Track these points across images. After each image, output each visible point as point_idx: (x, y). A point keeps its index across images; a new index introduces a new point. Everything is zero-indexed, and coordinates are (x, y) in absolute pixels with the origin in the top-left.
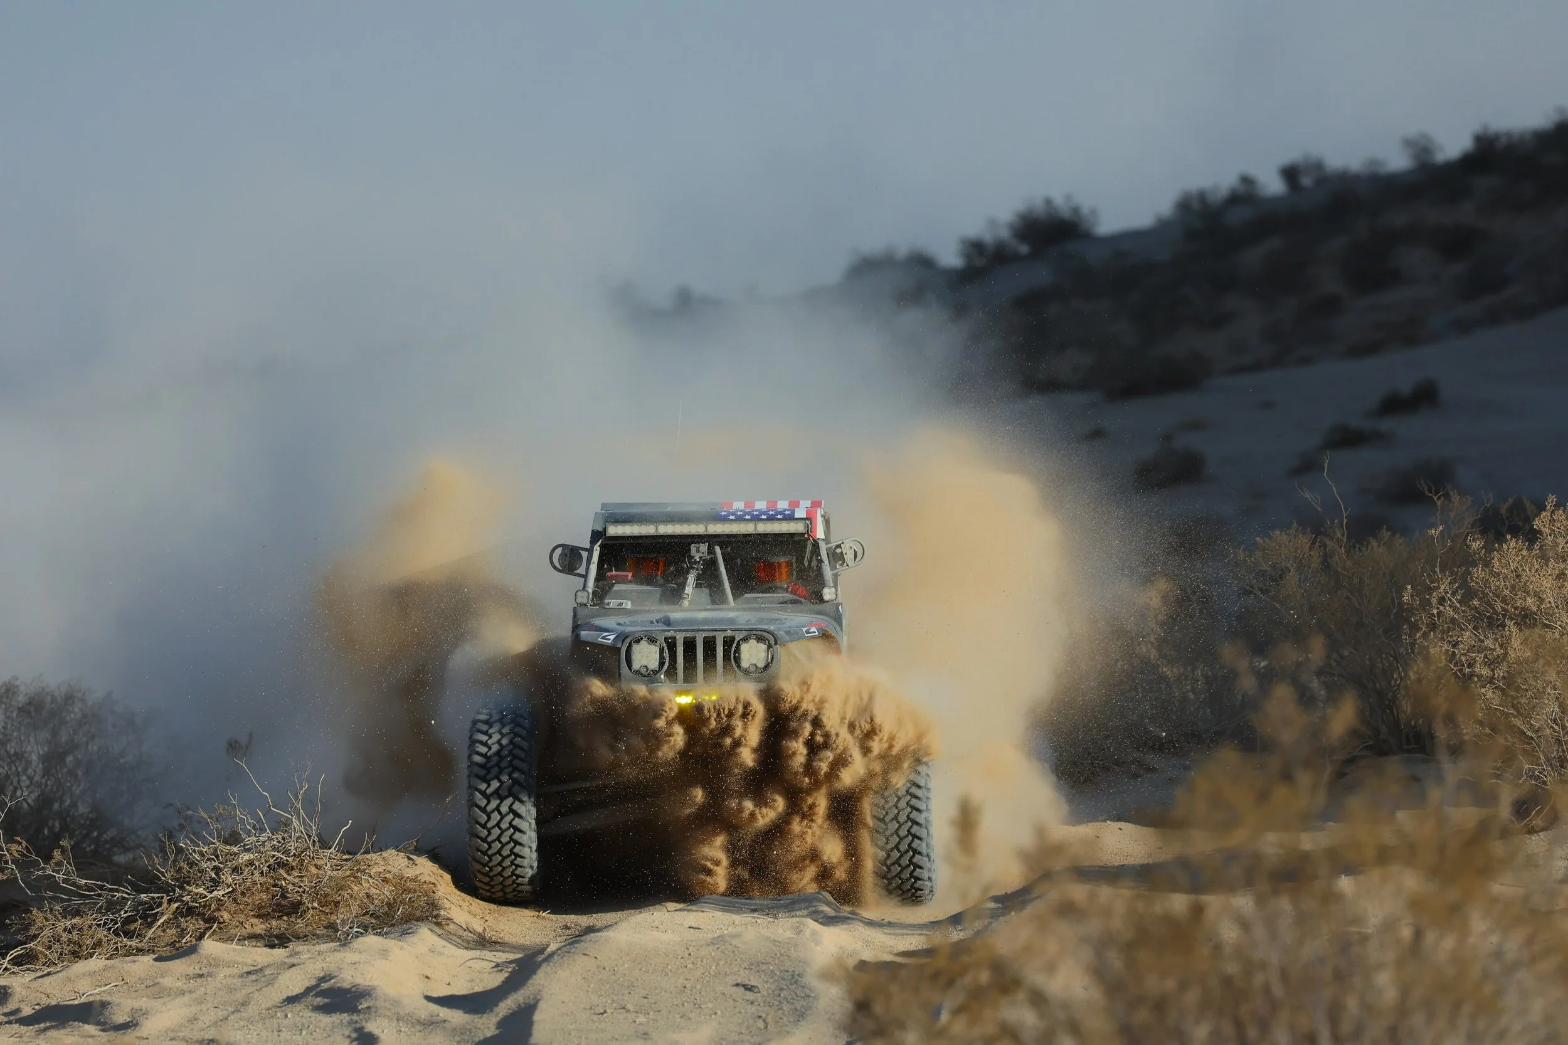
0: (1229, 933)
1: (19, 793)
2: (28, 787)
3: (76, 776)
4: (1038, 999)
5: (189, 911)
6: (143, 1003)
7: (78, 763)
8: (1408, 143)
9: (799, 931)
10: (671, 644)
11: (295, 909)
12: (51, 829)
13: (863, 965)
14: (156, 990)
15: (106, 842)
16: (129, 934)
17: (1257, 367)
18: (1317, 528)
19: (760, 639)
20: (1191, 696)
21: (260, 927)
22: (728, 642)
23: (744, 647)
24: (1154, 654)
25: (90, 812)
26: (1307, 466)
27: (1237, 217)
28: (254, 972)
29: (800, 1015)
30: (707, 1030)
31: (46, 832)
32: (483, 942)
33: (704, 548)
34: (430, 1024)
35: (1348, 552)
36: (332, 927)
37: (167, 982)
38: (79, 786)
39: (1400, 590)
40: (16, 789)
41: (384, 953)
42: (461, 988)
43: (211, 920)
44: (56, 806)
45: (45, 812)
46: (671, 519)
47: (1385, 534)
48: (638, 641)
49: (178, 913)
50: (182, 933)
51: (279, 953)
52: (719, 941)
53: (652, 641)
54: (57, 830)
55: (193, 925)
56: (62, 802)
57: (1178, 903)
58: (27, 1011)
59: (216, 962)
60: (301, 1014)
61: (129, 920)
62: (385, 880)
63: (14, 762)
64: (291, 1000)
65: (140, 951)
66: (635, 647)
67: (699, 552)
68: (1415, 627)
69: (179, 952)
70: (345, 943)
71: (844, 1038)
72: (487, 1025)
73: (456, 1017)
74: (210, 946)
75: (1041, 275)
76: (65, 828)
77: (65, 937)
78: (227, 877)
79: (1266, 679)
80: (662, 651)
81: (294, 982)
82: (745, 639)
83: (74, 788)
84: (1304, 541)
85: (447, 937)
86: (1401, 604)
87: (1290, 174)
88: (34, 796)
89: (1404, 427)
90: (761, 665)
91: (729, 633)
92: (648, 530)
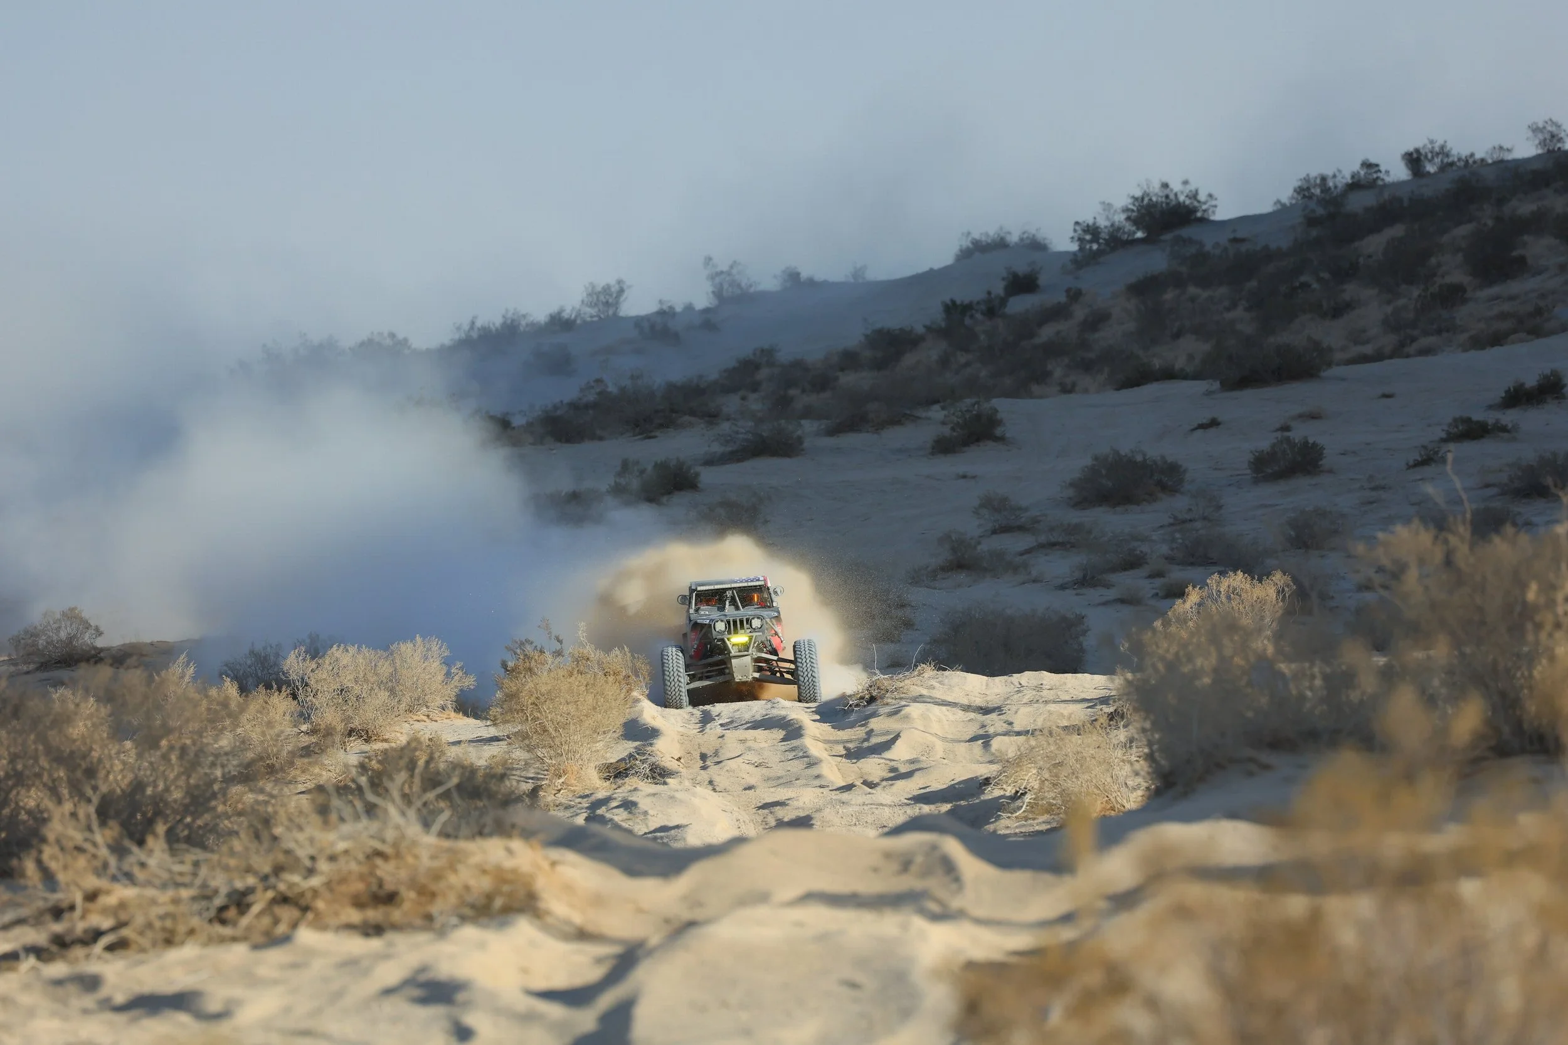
0: (1347, 937)
1: (111, 777)
2: (122, 771)
3: (169, 760)
4: (1152, 1003)
5: (284, 900)
6: (237, 992)
7: (171, 748)
8: (1536, 130)
9: (905, 927)
10: (729, 622)
11: (390, 899)
12: (144, 814)
13: (971, 966)
14: (252, 980)
15: (200, 827)
16: (223, 922)
17: (1378, 357)
18: (1439, 523)
19: (758, 618)
20: (1309, 694)
21: (354, 916)
22: (747, 620)
23: (753, 621)
24: (1270, 650)
25: (184, 798)
26: (1428, 459)
27: (1358, 203)
28: (350, 964)
29: (906, 1014)
30: (809, 1028)
31: (139, 817)
32: (582, 935)
33: (731, 592)
34: (527, 1018)
35: (1471, 548)
36: (429, 918)
37: (263, 971)
38: (173, 770)
39: (1524, 587)
40: (108, 773)
41: (482, 946)
42: (560, 981)
43: (305, 909)
44: (149, 791)
45: (138, 797)
46: (718, 583)
47: (1509, 529)
48: (717, 622)
49: (274, 901)
50: (276, 921)
51: (375, 944)
52: (823, 938)
53: (722, 621)
54: (149, 815)
55: (287, 914)
56: (155, 786)
57: (1296, 905)
58: (120, 999)
59: (311, 953)
60: (398, 1006)
61: (223, 909)
62: (484, 872)
63: (106, 746)
64: (388, 992)
65: (234, 939)
66: (716, 623)
67: (729, 593)
68: (1539, 627)
69: (272, 940)
70: (442, 933)
71: (950, 1038)
72: (586, 1020)
73: (555, 1011)
74: (306, 936)
75: (1157, 261)
76: (158, 813)
77: (158, 924)
78: (323, 866)
79: (1388, 676)
80: (726, 625)
81: (391, 973)
82: (753, 618)
83: (166, 773)
84: (1425, 537)
85: (548, 929)
86: (1525, 603)
87: (1414, 160)
88: (126, 781)
89: (1529, 419)
90: (759, 627)
91: (748, 617)
92: (712, 587)
